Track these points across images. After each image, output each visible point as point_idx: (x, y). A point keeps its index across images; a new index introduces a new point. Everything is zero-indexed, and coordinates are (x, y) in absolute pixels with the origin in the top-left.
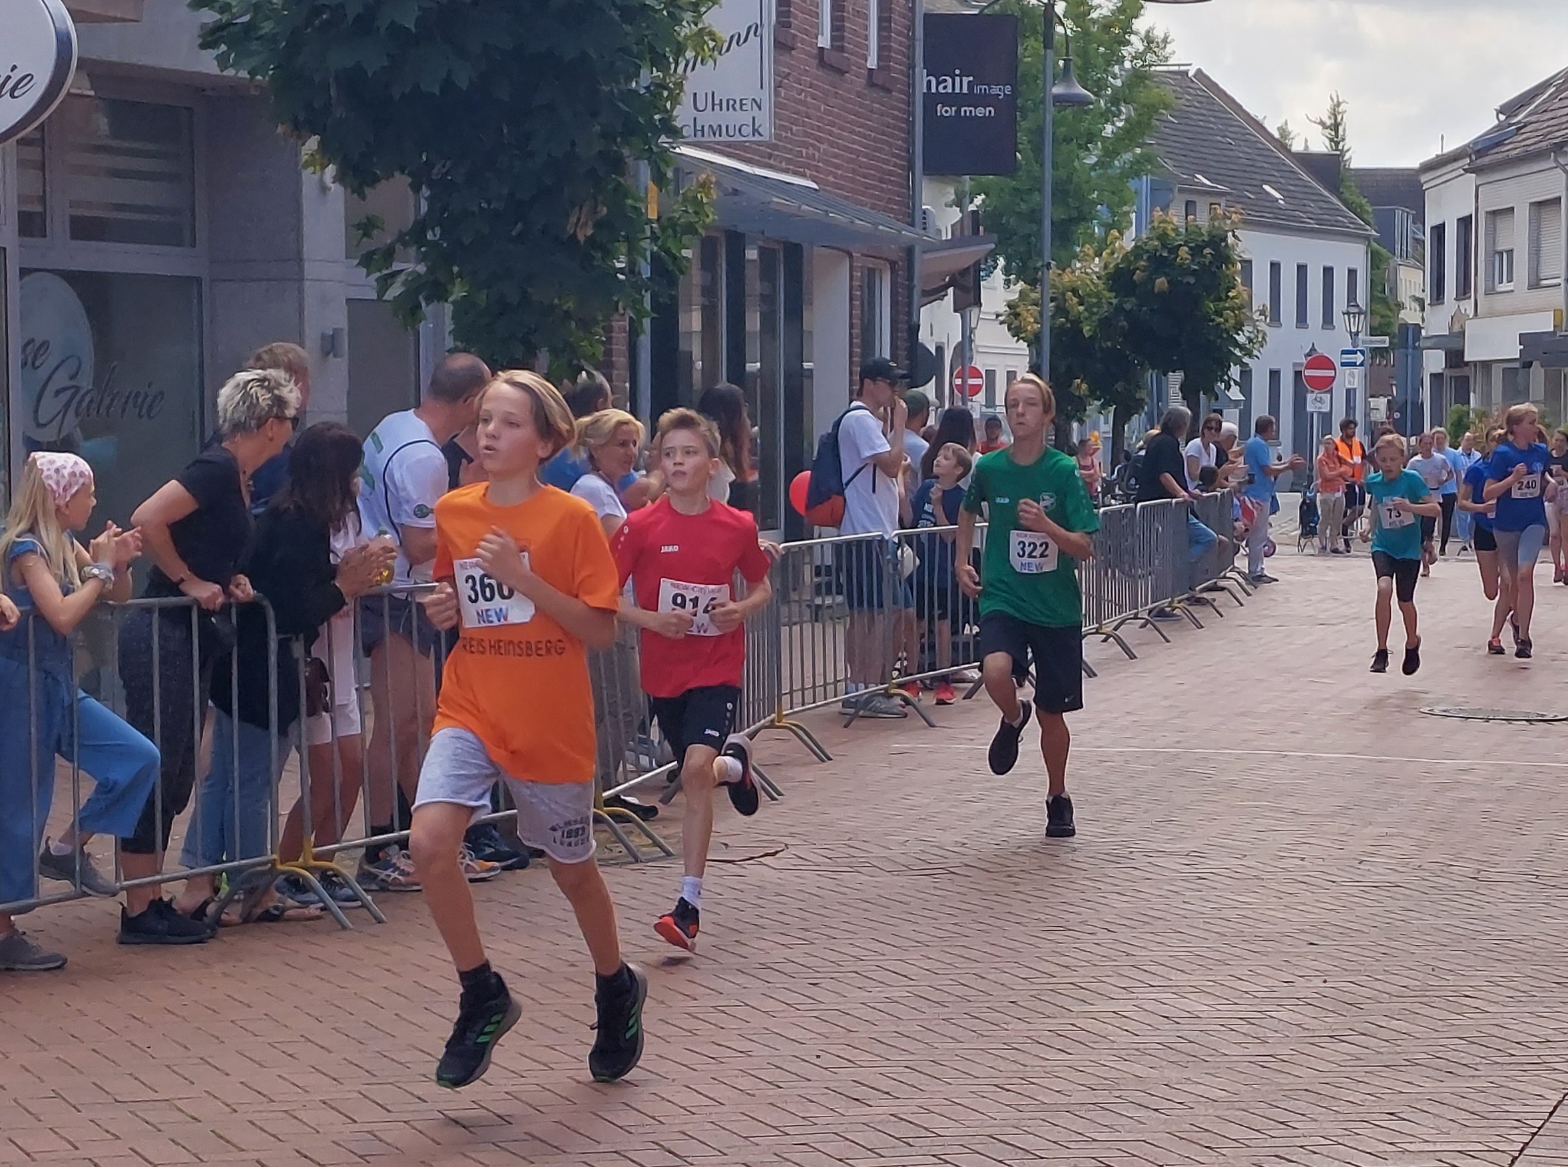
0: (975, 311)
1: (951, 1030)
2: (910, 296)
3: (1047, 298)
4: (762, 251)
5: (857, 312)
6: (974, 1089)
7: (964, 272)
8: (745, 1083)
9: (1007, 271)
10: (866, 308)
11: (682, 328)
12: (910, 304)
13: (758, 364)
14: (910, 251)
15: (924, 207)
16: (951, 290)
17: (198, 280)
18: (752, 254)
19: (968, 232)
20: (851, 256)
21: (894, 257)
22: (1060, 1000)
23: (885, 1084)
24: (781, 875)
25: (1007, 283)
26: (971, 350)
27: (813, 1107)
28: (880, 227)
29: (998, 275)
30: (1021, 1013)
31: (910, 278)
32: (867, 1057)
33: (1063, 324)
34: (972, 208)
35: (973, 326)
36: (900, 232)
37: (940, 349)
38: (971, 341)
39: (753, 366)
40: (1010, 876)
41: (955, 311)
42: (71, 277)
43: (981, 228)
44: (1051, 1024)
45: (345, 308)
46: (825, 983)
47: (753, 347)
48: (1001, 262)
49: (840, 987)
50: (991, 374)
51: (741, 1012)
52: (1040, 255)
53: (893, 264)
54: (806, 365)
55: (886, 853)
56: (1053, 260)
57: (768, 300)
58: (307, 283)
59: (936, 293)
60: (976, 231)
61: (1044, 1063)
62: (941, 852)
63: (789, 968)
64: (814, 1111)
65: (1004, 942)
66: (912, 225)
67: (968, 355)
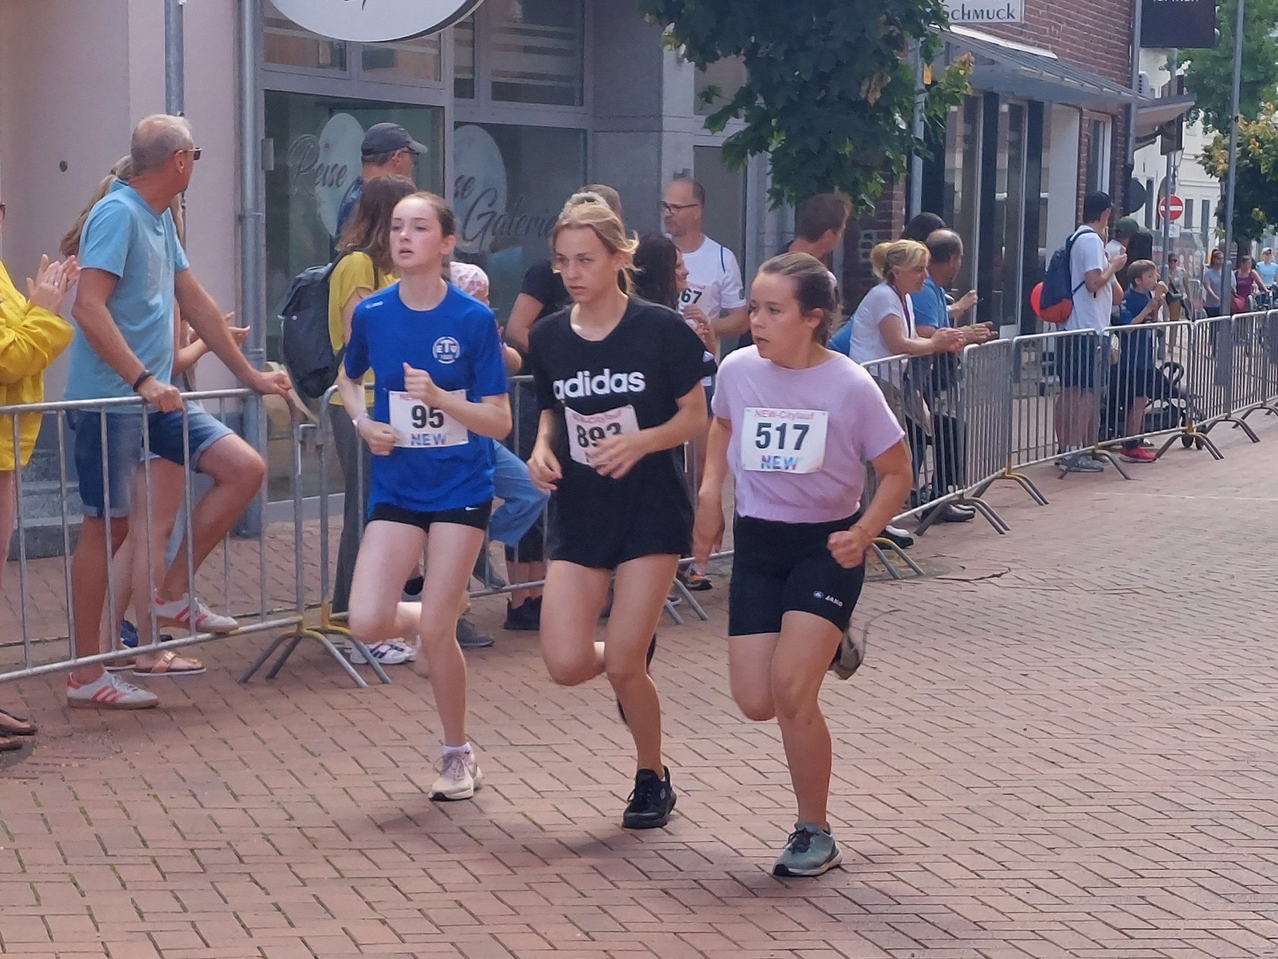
0: (1179, 152)
1: (1129, 713)
2: (1126, 142)
3: (1234, 144)
4: (1011, 106)
5: (1084, 155)
6: (1143, 757)
7: (1171, 123)
8: (971, 748)
9: (1206, 121)
10: (1091, 151)
11: (947, 165)
12: (1126, 149)
13: (1005, 195)
14: (1127, 107)
15: (1140, 72)
16: (1159, 138)
17: (585, 132)
18: (1004, 108)
19: (1174, 92)
20: (1081, 110)
21: (1114, 112)
22: (1213, 692)
23: (1073, 751)
24: (1005, 592)
25: (1206, 131)
26: (1174, 183)
27: (1019, 767)
28: (1105, 89)
29: (1199, 125)
30: (1182, 701)
31: (1127, 127)
32: (1063, 730)
33: (1247, 165)
34: (1179, 72)
35: (1177, 164)
36: (1119, 92)
37: (1150, 183)
38: (1174, 176)
39: (1001, 196)
40: (1181, 596)
41: (1162, 154)
42: (492, 129)
43: (1185, 89)
44: (1206, 710)
45: (692, 154)
46: (1034, 675)
47: (1002, 181)
48: (1202, 114)
49: (1043, 678)
50: (1189, 202)
51: (968, 694)
52: (1231, 107)
53: (1114, 117)
54: (1042, 195)
55: (1086, 576)
56: (1241, 113)
57: (1015, 145)
58: (665, 134)
59: (1147, 140)
60: (1180, 92)
61: (1199, 739)
62: (1128, 577)
63: (1006, 662)
64: (1020, 769)
65: (1173, 647)
66: (1130, 87)
67: (1171, 187)
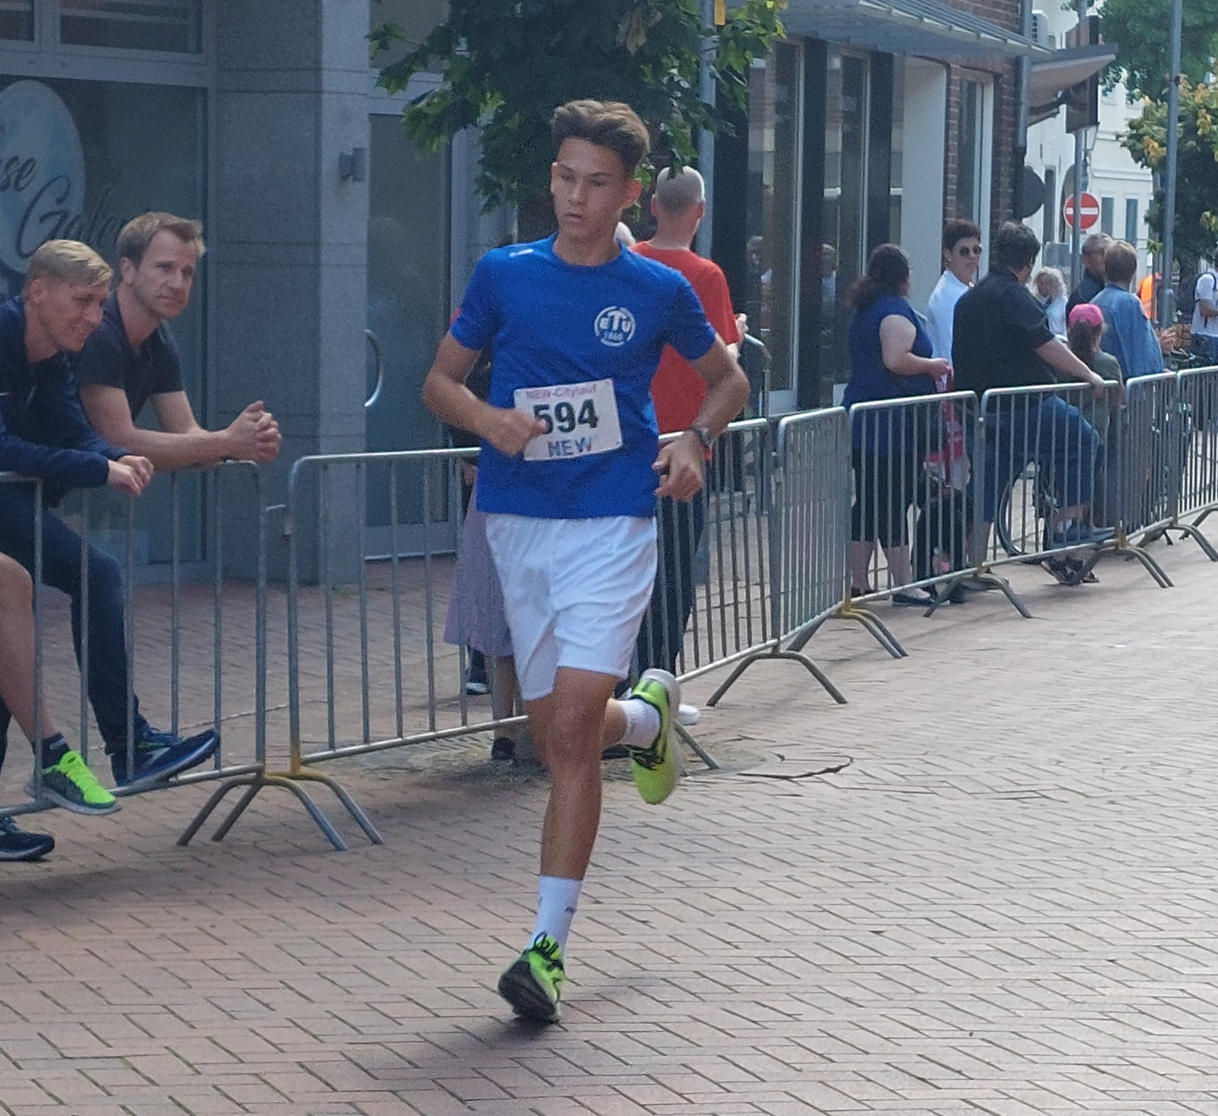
0: (1093, 129)
1: (1037, 994)
2: (1016, 114)
3: (1174, 117)
4: (846, 60)
5: (954, 132)
7: (1079, 87)
9: (1131, 84)
10: (965, 127)
11: (752, 145)
12: (1015, 125)
13: (839, 191)
14: (1017, 63)
15: (1034, 12)
16: (1063, 108)
18: (836, 63)
19: (1085, 39)
20: (948, 67)
21: (998, 69)
22: (1167, 960)
24: (845, 796)
25: (1131, 98)
26: (1086, 175)
28: (983, 35)
29: (1121, 90)
30: (1121, 974)
31: (1017, 94)
33: (1192, 148)
34: (1091, 12)
35: (1089, 147)
36: (1005, 40)
37: (1050, 174)
38: (1086, 165)
39: (833, 192)
40: (1113, 803)
41: (1068, 131)
42: (62, 87)
43: (1100, 36)
44: (1157, 988)
45: (368, 125)
46: (892, 932)
47: (833, 169)
48: (1125, 74)
49: (907, 937)
50: (1108, 203)
52: (1169, 65)
53: (997, 77)
54: (894, 191)
55: (968, 771)
56: (1183, 72)
57: (852, 118)
58: (325, 96)
59: (1045, 111)
60: (1094, 40)
61: (1148, 1038)
62: (1032, 772)
63: (849, 911)
65: (1102, 885)
66: (1021, 32)
67: (1081, 180)
